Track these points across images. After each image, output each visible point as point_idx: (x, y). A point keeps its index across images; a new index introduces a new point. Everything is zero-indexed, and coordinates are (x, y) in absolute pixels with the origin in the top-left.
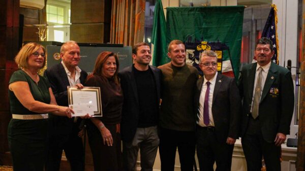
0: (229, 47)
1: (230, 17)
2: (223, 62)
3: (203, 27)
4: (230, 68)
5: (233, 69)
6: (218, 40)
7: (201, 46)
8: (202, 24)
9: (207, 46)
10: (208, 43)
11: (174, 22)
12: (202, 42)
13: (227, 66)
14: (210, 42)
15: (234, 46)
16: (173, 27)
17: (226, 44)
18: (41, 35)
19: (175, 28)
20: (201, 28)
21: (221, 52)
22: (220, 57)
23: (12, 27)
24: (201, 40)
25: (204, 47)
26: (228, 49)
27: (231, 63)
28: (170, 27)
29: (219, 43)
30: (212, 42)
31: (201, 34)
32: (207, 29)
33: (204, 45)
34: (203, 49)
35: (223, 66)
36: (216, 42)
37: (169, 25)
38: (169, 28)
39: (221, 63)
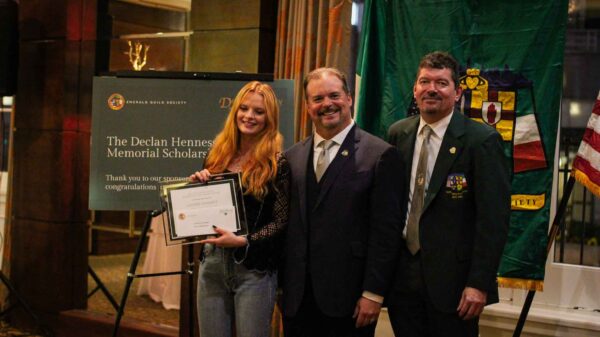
0: (532, 83)
1: (536, 7)
2: (518, 119)
3: (472, 33)
4: (533, 135)
5: (541, 135)
6: (507, 67)
7: (465, 79)
8: (469, 27)
9: (480, 80)
10: (482, 73)
11: (403, 22)
12: (468, 71)
13: (526, 130)
14: (487, 70)
15: (544, 80)
16: (401, 35)
17: (524, 74)
18: (134, 58)
19: (406, 37)
20: (466, 37)
21: (513, 94)
22: (510, 107)
23: (80, 41)
24: (464, 64)
25: (471, 83)
26: (530, 87)
27: (538, 121)
28: (395, 35)
29: (507, 72)
30: (493, 69)
31: (466, 52)
32: (480, 38)
33: (473, 77)
34: (471, 87)
35: (517, 129)
36: (501, 70)
37: (393, 31)
38: (394, 38)
39: (512, 122)
